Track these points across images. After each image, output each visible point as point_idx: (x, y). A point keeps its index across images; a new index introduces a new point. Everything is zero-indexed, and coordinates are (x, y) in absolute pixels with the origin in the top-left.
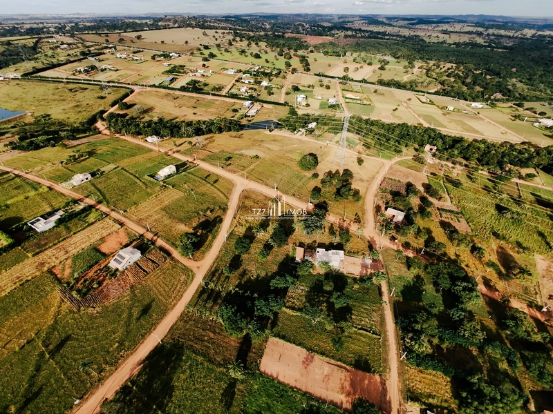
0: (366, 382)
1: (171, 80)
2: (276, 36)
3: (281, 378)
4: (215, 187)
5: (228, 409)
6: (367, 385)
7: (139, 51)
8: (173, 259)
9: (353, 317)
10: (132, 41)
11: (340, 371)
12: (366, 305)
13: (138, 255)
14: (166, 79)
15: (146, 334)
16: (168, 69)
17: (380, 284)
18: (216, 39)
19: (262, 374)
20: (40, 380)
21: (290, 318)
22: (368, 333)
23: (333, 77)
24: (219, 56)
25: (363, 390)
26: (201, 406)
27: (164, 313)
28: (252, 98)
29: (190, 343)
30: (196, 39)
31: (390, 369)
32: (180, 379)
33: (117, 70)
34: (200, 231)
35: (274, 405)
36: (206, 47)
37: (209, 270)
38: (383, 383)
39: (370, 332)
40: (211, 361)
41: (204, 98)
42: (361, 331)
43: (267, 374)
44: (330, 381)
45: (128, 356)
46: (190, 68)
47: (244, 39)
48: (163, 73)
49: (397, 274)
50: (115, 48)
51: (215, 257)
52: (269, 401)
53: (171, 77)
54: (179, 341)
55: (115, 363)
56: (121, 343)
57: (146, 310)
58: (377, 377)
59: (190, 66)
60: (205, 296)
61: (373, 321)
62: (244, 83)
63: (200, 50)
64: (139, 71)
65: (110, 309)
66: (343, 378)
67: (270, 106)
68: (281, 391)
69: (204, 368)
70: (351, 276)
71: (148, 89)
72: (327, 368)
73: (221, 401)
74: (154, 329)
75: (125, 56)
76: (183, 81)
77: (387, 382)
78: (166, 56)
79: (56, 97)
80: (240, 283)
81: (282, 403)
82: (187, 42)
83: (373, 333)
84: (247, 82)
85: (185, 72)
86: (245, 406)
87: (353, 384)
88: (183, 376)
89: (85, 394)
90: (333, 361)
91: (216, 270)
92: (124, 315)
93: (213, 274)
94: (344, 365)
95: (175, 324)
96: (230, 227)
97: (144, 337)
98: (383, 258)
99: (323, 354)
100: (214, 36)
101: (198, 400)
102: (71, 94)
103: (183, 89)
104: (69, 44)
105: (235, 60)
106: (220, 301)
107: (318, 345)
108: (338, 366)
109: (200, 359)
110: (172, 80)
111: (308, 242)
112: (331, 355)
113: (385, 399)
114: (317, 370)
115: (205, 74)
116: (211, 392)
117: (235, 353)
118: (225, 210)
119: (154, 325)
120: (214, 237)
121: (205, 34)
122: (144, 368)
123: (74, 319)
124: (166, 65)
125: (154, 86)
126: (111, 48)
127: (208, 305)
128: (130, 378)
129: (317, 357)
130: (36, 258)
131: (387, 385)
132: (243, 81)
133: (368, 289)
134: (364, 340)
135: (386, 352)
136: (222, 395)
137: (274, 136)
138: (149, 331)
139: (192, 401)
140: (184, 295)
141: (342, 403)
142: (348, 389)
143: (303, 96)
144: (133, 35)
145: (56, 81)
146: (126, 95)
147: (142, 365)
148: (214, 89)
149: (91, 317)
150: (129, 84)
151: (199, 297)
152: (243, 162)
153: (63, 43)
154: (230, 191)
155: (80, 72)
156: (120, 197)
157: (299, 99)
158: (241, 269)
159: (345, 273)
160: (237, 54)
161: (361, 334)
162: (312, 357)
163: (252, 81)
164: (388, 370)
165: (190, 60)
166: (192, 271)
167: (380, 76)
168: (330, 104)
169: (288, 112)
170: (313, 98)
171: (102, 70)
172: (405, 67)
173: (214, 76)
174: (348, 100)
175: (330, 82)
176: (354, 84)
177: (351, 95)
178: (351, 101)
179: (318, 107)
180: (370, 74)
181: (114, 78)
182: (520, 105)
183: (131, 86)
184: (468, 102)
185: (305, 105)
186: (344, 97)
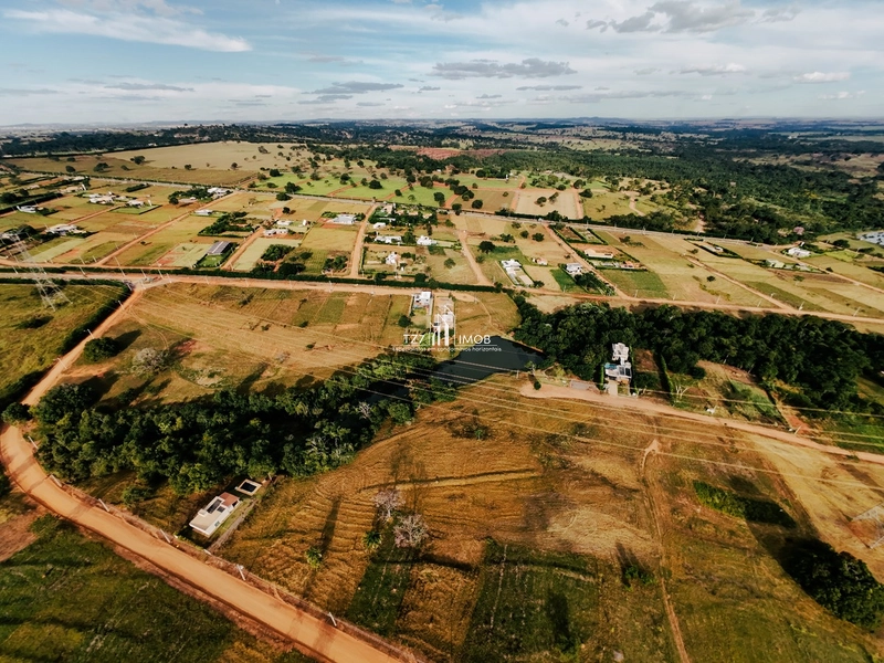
1: (224, 251)
7: (141, 187)
10: (125, 168)
14: (212, 248)
16: (210, 222)
18: (288, 159)
24: (305, 189)
28: (423, 282)
30: (250, 159)
33: (89, 234)
36: (275, 173)
41: (316, 293)
46: (258, 217)
47: (332, 156)
48: (201, 234)
50: (86, 182)
53: (223, 243)
59: (255, 212)
62: (383, 243)
63: (263, 178)
64: (143, 232)
67: (470, 296)
71: (170, 279)
75: (108, 199)
76: (249, 255)
78: (201, 194)
82: (235, 165)
84: (388, 240)
85: (250, 229)
100: (280, 154)
105: (339, 195)
110: (228, 251)
115: (294, 229)
121: (262, 151)
124: (204, 215)
125: (185, 271)
126: (77, 183)
132: (378, 238)
143: (511, 261)
144: (128, 156)
146: (110, 308)
148: (329, 264)
150: (117, 271)
157: (511, 272)
160: (337, 183)
163: (399, 238)
165: (253, 201)
167: (601, 208)
168: (573, 274)
169: (514, 308)
170: (531, 264)
171: (49, 237)
172: (612, 190)
173: (315, 232)
174: (596, 263)
175: (533, 226)
176: (575, 226)
177: (591, 251)
178: (603, 264)
179: (556, 286)
180: (579, 206)
181: (78, 255)
182: (840, 244)
183: (122, 278)
184: (776, 246)
185: (531, 283)
186: (582, 255)
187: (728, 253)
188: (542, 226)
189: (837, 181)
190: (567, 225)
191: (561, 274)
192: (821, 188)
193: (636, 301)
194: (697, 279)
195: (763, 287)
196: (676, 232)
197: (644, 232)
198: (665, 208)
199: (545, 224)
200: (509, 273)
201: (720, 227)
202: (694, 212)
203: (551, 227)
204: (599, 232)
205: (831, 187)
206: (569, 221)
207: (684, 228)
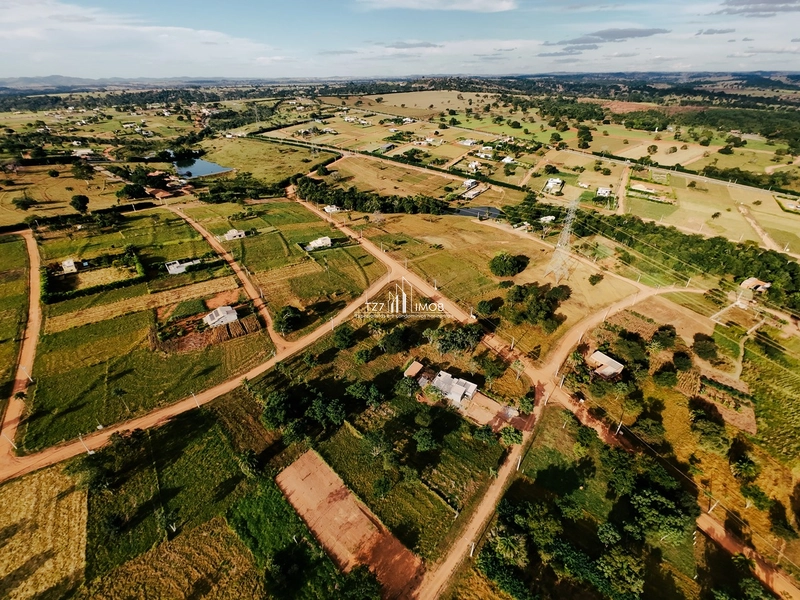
0: (397, 557)
1: (388, 148)
2: (563, 101)
3: (293, 499)
4: (363, 270)
5: (217, 501)
6: (396, 561)
7: (371, 115)
8: (265, 331)
9: (435, 471)
10: (369, 104)
11: (370, 527)
12: (467, 465)
13: (233, 317)
14: (384, 146)
15: (192, 394)
16: (392, 135)
17: (510, 448)
18: (471, 104)
19: (275, 484)
20: (88, 397)
21: (350, 439)
22: (442, 500)
23: (623, 159)
24: (464, 124)
25: (385, 565)
26: (194, 484)
27: (220, 381)
28: (479, 177)
29: (225, 419)
30: (446, 102)
31: (444, 560)
32: (194, 449)
33: (337, 134)
34: (312, 311)
35: (265, 521)
36: (452, 113)
37: (293, 355)
38: (421, 572)
39: (446, 500)
40: (233, 445)
41: (417, 172)
42: (432, 493)
43: (280, 488)
44: (348, 532)
45: (164, 407)
46: (419, 136)
47: (509, 104)
48: (384, 140)
49: (550, 446)
50: (348, 110)
51: (309, 343)
52: (263, 515)
53: (390, 144)
54: (216, 412)
55: (150, 408)
56: (166, 393)
57: (206, 372)
58: (417, 561)
59: (420, 133)
60: (271, 379)
61: (463, 489)
62: (479, 157)
63: (443, 115)
64: (359, 136)
65: (179, 359)
66: (369, 536)
67: (501, 189)
68: (284, 510)
69: (221, 449)
70: (472, 422)
71: (358, 155)
72: (356, 515)
73: (216, 489)
74: (202, 392)
75: (352, 119)
76: (402, 149)
77: (427, 574)
78: (399, 121)
79: (266, 157)
80: (318, 379)
81: (274, 525)
82: (432, 106)
83: (452, 504)
84: (483, 156)
85: (409, 140)
86: (235, 507)
87: (376, 550)
88: (197, 448)
89: (110, 424)
90: (369, 511)
91: (302, 357)
92: (186, 369)
93: (296, 359)
94: (380, 522)
95: (225, 395)
96: (349, 316)
97: (189, 395)
98: (542, 417)
99: (362, 497)
100: (470, 100)
101: (196, 477)
102: (280, 155)
103: (397, 158)
104: (305, 106)
105: (481, 129)
106: (283, 390)
107: (363, 484)
108: (372, 519)
109: (224, 438)
110: (390, 148)
111: (436, 360)
112: (372, 502)
113: (410, 593)
114: (341, 511)
115: (433, 144)
116: (212, 476)
117: (262, 448)
118: (354, 297)
119: (204, 388)
120: (322, 323)
121: (460, 97)
122: (169, 424)
123: (145, 357)
124: (392, 130)
125: (366, 153)
126: (343, 111)
127: (269, 389)
128: (152, 427)
129: (353, 497)
130: (152, 296)
131: (425, 577)
132: (478, 154)
133: (486, 447)
134: (431, 506)
135: (455, 537)
136: (221, 483)
137: (482, 226)
139: (190, 475)
140: (252, 371)
141: (347, 564)
142: (365, 551)
143: (558, 180)
144: (374, 98)
145: (274, 141)
146: (332, 161)
147: (170, 420)
148: (437, 161)
149: (159, 360)
150: (340, 149)
151: (264, 378)
152: (417, 250)
153: (300, 105)
154: (377, 277)
155: (300, 134)
156: (257, 259)
157: (550, 185)
158: (329, 365)
159: (465, 415)
160: (489, 122)
161: (431, 497)
162: (347, 494)
163: (491, 156)
164: (439, 560)
165: (423, 127)
166: (275, 349)
168: (599, 195)
169: (522, 199)
170: (574, 185)
171: (322, 133)
173: (445, 146)
174: (633, 193)
181: (329, 141)
183: (341, 152)
185: (556, 193)
186: (628, 187)
188: (624, 167)
190: (651, 168)
199: (630, 165)
203: (632, 168)
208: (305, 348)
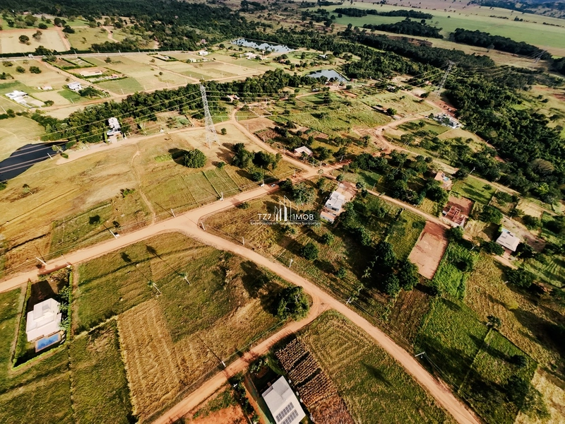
0: (431, 228)
3: (434, 268)
4: (168, 254)
5: (459, 308)
6: (433, 228)
8: (300, 332)
11: (426, 236)
12: (380, 203)
15: (406, 374)
19: (433, 279)
25: (436, 232)
27: (381, 352)
29: (413, 327)
32: (445, 341)
34: (261, 290)
37: (330, 293)
38: (430, 222)
39: (400, 211)
40: (428, 312)
43: (433, 276)
44: (433, 244)
45: (432, 396)
51: (311, 284)
55: (442, 413)
56: (419, 405)
57: (377, 374)
58: (427, 222)
60: (363, 304)
61: (392, 206)
66: (430, 236)
69: (434, 319)
70: (354, 199)
72: (424, 242)
73: (455, 311)
74: (400, 364)
80: (351, 270)
87: (433, 234)
88: (443, 338)
90: (420, 237)
91: (331, 286)
93: (335, 290)
94: (422, 233)
95: (393, 339)
96: (267, 257)
97: (408, 376)
106: (370, 292)
107: (410, 240)
108: (423, 236)
109: (426, 321)
113: (438, 225)
114: (427, 247)
117: (419, 292)
119: (394, 362)
122: (441, 376)
127: (373, 303)
128: (452, 393)
129: (418, 244)
131: (431, 220)
136: (451, 309)
138: (402, 370)
142: (435, 237)
147: (439, 379)
151: (363, 310)
154: (190, 240)
158: (334, 264)
159: (351, 201)
164: (423, 216)
166: (327, 312)
167: (83, 40)
168: (77, 90)
169: (35, 123)
170: (38, 91)
172: (92, 26)
174: (92, 80)
175: (25, 62)
176: (67, 57)
177: (85, 73)
178: (97, 80)
179: (66, 101)
180: (65, 41)
182: (222, 46)
184: (194, 52)
185: (44, 104)
186: (79, 77)
187: (172, 59)
188: (35, 61)
189: (226, 12)
190: (58, 57)
191: (67, 92)
192: (219, 18)
193: (125, 96)
194: (156, 76)
195: (187, 73)
196: (141, 51)
197: (120, 54)
198: (131, 36)
199: (38, 58)
200: (18, 102)
201: (165, 44)
202: (151, 37)
203: (44, 60)
204: (88, 59)
205: (222, 16)
206: (59, 54)
207: (146, 48)
208: (320, 287)
